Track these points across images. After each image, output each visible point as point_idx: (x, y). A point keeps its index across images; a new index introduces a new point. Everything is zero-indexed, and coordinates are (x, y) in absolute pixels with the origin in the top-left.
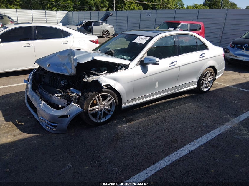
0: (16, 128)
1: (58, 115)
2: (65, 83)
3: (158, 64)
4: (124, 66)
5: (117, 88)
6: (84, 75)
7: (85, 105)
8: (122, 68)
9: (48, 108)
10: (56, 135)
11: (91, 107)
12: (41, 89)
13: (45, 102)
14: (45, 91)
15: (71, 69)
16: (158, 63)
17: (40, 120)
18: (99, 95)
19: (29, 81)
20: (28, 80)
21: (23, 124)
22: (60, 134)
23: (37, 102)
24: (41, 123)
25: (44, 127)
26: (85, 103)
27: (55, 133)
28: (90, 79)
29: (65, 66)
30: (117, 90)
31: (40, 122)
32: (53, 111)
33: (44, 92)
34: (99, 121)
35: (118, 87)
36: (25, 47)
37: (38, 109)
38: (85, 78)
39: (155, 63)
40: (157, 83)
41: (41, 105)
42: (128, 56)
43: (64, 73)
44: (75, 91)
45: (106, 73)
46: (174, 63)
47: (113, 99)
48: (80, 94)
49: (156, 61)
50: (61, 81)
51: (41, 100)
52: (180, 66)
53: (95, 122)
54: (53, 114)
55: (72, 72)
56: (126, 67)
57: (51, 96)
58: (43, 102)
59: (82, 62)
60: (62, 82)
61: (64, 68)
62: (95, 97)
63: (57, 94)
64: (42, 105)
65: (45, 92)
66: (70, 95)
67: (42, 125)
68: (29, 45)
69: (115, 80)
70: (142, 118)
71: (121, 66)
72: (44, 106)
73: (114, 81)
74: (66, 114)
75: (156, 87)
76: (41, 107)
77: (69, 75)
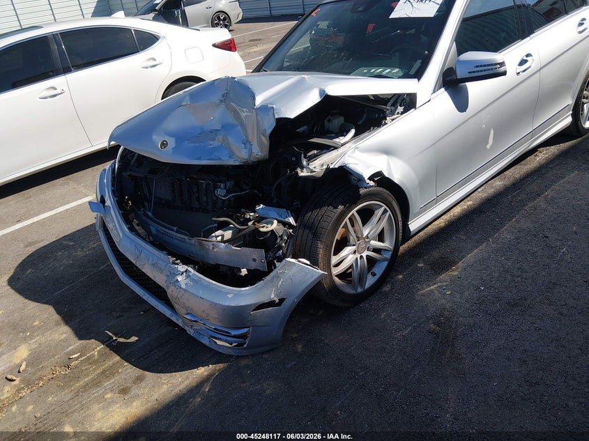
0: (118, 358)
1: (251, 305)
2: (229, 192)
3: (504, 73)
4: (399, 101)
5: (396, 177)
6: (294, 159)
7: (321, 252)
8: (397, 108)
9: (208, 287)
10: (251, 362)
11: (335, 254)
12: (155, 222)
13: (190, 269)
14: (175, 229)
15: (247, 143)
16: (502, 69)
17: (183, 322)
18: (354, 211)
19: (108, 203)
20: (103, 201)
21: (134, 339)
22: (259, 353)
23: (161, 271)
24: (190, 332)
25: (205, 341)
26: (320, 245)
27: (246, 354)
28: (317, 166)
29: (220, 137)
30: (396, 181)
31: (187, 328)
32: (230, 296)
33: (171, 232)
34: (360, 290)
35: (397, 172)
36: (46, 98)
37: (171, 292)
38: (302, 168)
39: (493, 72)
40: (492, 132)
41: (180, 278)
42: (392, 66)
43: (220, 159)
44: (272, 212)
45: (356, 135)
46: (526, 61)
47: (389, 212)
48: (291, 220)
49: (499, 64)
50: (216, 187)
51: (174, 263)
52: (540, 69)
53: (350, 295)
54: (232, 305)
55: (251, 152)
56: (408, 102)
57: (201, 244)
58: (182, 268)
59: (293, 114)
60: (220, 192)
61: (216, 143)
62: (344, 222)
63: (219, 232)
64: (184, 278)
65: (177, 232)
66: (262, 230)
67: (194, 335)
68: (54, 92)
69: (387, 151)
70: (472, 250)
71: (392, 101)
72: (193, 280)
73: (385, 157)
74: (273, 297)
75: (488, 147)
76: (183, 286)
77: (237, 163)
